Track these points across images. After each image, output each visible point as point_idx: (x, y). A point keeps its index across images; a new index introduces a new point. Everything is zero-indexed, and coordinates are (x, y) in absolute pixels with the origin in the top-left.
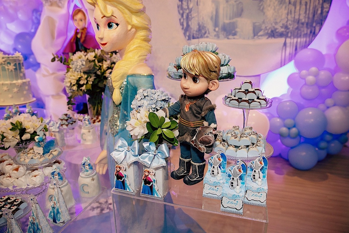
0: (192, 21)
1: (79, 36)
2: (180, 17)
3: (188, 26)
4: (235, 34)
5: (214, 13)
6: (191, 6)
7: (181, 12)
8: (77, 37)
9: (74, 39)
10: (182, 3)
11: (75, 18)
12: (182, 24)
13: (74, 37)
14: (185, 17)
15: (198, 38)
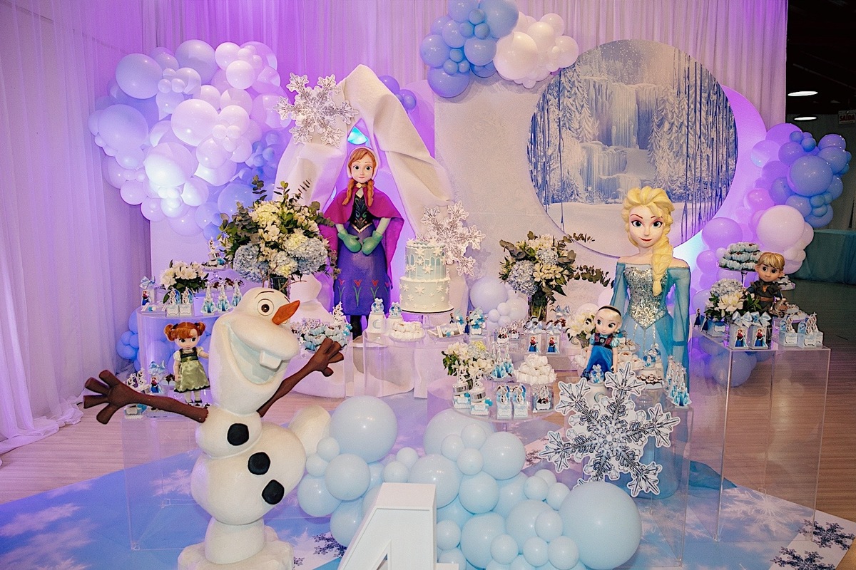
0: (552, 175)
1: (360, 194)
2: (532, 168)
3: (545, 182)
4: (616, 197)
5: (585, 164)
6: (549, 152)
7: (534, 160)
8: (356, 196)
9: (350, 200)
10: (535, 146)
11: (354, 164)
12: (534, 179)
13: (349, 194)
14: (539, 169)
15: (561, 201)
